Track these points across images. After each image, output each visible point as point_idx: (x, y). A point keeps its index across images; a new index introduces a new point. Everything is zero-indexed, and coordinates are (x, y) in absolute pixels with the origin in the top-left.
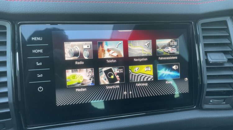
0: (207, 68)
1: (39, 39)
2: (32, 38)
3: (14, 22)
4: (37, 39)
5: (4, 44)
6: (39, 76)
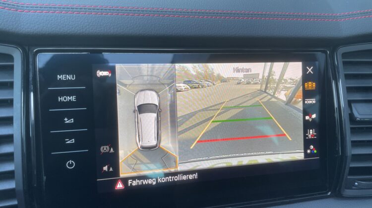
0: (352, 128)
1: (70, 77)
2: (58, 76)
3: (27, 48)
4: (66, 78)
5: (10, 86)
6: (68, 142)
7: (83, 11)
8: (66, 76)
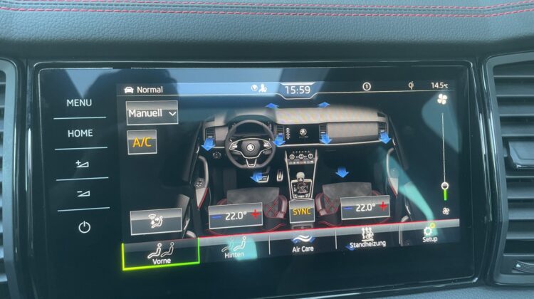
0: (508, 180)
1: (84, 103)
2: (68, 101)
3: (25, 62)
4: (79, 104)
6: (81, 195)
7: (101, 8)
8: (79, 101)
